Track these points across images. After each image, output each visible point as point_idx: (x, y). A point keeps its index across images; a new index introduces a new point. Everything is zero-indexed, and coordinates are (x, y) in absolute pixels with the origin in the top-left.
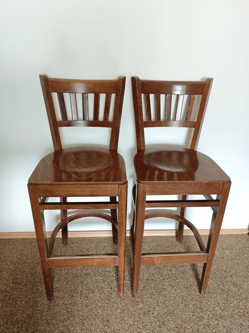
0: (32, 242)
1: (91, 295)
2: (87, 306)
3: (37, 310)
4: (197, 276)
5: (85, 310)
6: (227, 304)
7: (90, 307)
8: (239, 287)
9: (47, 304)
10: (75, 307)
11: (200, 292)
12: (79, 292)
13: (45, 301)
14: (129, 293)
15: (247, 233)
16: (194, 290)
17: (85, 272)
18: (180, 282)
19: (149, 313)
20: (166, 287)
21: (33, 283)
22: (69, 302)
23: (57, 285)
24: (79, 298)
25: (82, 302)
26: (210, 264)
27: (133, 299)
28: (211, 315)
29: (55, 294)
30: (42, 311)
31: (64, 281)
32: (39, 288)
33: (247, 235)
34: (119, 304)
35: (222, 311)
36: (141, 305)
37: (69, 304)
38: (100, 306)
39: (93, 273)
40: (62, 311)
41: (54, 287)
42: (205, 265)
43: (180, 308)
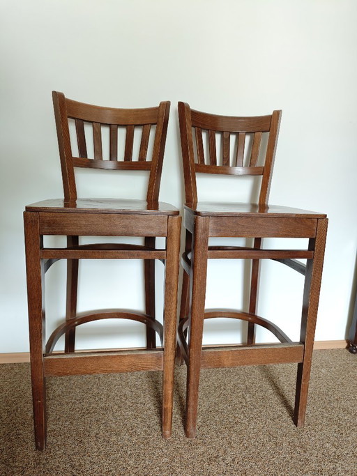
0: (12, 368)
1: (114, 438)
2: (107, 455)
3: (15, 467)
4: (285, 403)
5: (105, 462)
6: (342, 437)
7: (112, 457)
8: (353, 414)
9: (33, 457)
10: (85, 457)
11: (296, 423)
12: (93, 434)
13: (31, 452)
14: (181, 432)
15: (345, 347)
16: (286, 421)
17: (102, 405)
18: (260, 412)
19: (217, 460)
20: (239, 420)
21: (11, 425)
22: (76, 450)
23: (54, 427)
24: (93, 444)
25: (99, 449)
26: (308, 363)
27: (187, 440)
28: (320, 455)
29: (50, 439)
30: (23, 468)
31: (66, 421)
32: (21, 432)
33: (346, 350)
34: (164, 449)
35: (337, 448)
36: (202, 449)
37: (74, 454)
38: (131, 454)
39: (116, 407)
40: (62, 466)
41: (48, 429)
42: (300, 366)
43: (268, 448)
